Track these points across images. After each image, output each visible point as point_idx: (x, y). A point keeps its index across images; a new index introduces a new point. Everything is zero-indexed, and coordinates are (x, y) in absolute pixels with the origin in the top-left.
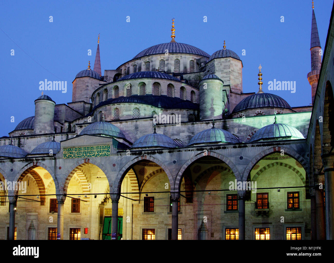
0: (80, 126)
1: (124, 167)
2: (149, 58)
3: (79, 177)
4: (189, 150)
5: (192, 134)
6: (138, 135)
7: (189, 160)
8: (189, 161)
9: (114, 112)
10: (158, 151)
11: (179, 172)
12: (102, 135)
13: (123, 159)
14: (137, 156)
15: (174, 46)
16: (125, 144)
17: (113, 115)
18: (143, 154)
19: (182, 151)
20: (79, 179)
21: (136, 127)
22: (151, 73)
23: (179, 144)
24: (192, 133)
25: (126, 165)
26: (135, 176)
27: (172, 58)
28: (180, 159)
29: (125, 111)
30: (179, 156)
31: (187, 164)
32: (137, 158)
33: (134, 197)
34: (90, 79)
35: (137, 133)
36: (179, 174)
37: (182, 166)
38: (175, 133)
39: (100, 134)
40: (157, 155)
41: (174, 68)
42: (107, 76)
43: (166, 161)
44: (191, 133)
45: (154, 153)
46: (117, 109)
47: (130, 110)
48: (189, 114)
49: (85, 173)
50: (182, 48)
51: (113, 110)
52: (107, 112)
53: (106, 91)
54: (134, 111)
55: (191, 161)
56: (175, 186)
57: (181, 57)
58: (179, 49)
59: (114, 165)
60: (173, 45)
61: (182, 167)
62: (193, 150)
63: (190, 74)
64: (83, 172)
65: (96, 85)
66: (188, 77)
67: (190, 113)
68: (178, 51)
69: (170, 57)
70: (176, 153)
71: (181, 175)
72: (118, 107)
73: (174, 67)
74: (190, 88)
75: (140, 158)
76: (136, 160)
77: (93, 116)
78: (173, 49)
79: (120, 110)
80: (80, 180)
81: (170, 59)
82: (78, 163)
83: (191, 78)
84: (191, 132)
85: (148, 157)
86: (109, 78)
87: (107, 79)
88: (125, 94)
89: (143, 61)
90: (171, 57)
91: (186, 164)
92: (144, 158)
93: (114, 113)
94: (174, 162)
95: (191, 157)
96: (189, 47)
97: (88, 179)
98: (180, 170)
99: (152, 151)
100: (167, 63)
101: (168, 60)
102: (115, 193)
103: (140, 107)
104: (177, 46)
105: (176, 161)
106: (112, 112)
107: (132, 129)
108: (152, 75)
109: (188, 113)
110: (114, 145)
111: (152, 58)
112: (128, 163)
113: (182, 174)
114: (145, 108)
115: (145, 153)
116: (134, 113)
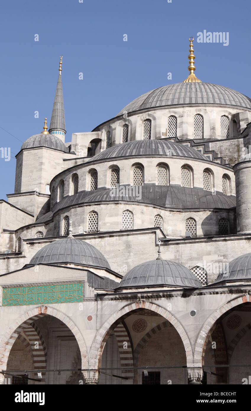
0: (30, 243)
1: (106, 321)
2: (150, 113)
3: (28, 336)
4: (217, 293)
5: (224, 258)
6: (130, 258)
7: (217, 309)
8: (218, 311)
9: (90, 218)
10: (165, 294)
11: (202, 332)
12: (68, 266)
13: (106, 307)
14: (129, 302)
15: (194, 90)
16: (108, 279)
17: (88, 224)
18: (139, 298)
19: (204, 295)
20: (27, 338)
21: (127, 245)
22: (154, 145)
23: (202, 279)
24: (224, 256)
25: (110, 319)
26: (126, 334)
27: (189, 113)
28: (202, 309)
29: (108, 217)
30: (201, 304)
31: (215, 317)
32: (130, 306)
33: (125, 373)
34: (47, 152)
35: (129, 256)
36: (200, 334)
37: (206, 320)
38: (195, 255)
39: (66, 263)
40: (163, 301)
41: (193, 130)
42: (76, 144)
43: (179, 312)
44: (222, 256)
45: (158, 297)
46: (94, 212)
47: (117, 215)
48: (219, 217)
49: (38, 329)
50: (207, 95)
51: (87, 215)
52: (78, 217)
53: (75, 178)
54: (125, 216)
55: (220, 311)
56: (195, 356)
57: (206, 110)
58: (202, 95)
59: (90, 318)
60: (191, 88)
61: (206, 323)
62: (223, 292)
63: (221, 142)
64: (35, 327)
65: (57, 161)
66: (218, 146)
67: (221, 216)
68: (201, 99)
69: (185, 110)
70: (193, 298)
71: (204, 336)
72: (96, 210)
73: (193, 128)
74: (221, 169)
75: (134, 307)
76: (127, 310)
77: (53, 222)
78: (190, 95)
79: (100, 214)
80: (28, 340)
81: (185, 115)
82: (27, 314)
83: (223, 149)
84: (222, 254)
85: (147, 306)
86: (79, 148)
87: (77, 149)
88: (107, 182)
89: (139, 118)
90: (188, 111)
91: (212, 316)
92: (141, 306)
93: (89, 220)
94: (193, 313)
95: (221, 304)
96: (219, 92)
97: (43, 339)
98: (202, 328)
99: (155, 294)
100: (181, 121)
101: (182, 116)
102: (91, 368)
103: (134, 209)
104: (198, 90)
105: (195, 311)
106: (86, 218)
107: (120, 249)
108: (154, 147)
109: (217, 216)
110: (89, 283)
111: (155, 113)
112: (113, 314)
113: (206, 335)
114: (143, 210)
115: (142, 297)
116: (123, 219)
